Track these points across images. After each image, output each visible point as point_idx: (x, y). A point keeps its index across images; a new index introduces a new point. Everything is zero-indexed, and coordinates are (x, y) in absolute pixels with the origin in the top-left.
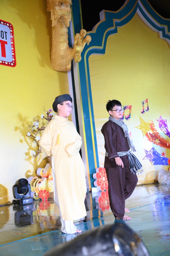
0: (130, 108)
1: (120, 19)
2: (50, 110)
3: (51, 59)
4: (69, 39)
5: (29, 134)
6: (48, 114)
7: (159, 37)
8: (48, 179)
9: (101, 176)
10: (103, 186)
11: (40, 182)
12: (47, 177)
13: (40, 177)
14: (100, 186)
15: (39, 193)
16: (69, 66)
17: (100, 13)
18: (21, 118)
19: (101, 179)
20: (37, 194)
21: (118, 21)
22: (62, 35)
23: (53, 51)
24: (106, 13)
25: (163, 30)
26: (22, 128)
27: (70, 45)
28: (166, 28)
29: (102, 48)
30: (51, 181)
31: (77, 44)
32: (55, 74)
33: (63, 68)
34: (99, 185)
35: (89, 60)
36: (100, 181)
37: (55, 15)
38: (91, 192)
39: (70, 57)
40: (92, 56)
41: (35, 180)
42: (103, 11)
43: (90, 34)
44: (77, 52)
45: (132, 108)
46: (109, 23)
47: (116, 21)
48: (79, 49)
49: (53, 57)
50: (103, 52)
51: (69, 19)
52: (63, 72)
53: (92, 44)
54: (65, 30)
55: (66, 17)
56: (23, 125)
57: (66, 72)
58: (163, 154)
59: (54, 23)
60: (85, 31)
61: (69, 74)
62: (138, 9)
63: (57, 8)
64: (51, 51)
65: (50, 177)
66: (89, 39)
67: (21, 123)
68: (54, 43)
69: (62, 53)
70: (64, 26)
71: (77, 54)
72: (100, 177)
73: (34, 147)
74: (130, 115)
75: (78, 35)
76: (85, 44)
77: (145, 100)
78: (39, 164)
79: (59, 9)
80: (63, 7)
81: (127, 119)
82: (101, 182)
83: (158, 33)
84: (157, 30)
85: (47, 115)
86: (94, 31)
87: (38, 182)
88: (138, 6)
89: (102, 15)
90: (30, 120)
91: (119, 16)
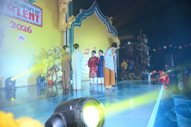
0: (89, 49)
1: (88, 13)
2: (56, 47)
3: (58, 26)
4: (66, 19)
5: (46, 56)
6: (55, 49)
7: (102, 23)
11: (49, 77)
12: (52, 75)
13: (49, 75)
15: (49, 81)
16: (65, 30)
17: (80, 10)
18: (43, 49)
20: (47, 82)
21: (87, 14)
22: (63, 16)
23: (59, 22)
24: (82, 10)
25: (104, 20)
26: (43, 53)
27: (67, 21)
28: (105, 20)
29: (79, 24)
30: (54, 77)
31: (70, 21)
32: (59, 33)
33: (62, 30)
35: (74, 28)
37: (61, 7)
38: (70, 82)
39: (66, 26)
40: (75, 27)
41: (47, 76)
42: (81, 9)
43: (75, 18)
44: (69, 24)
45: (90, 50)
46: (83, 14)
47: (86, 14)
48: (70, 23)
49: (59, 25)
50: (80, 26)
51: (67, 10)
52: (62, 32)
53: (76, 22)
54: (65, 15)
55: (66, 9)
56: (44, 52)
57: (63, 32)
59: (61, 11)
60: (73, 16)
61: (65, 33)
62: (95, 11)
63: (62, 5)
64: (58, 22)
65: (54, 75)
66: (75, 20)
67: (43, 52)
68: (60, 19)
69: (63, 24)
70: (65, 13)
74: (88, 53)
75: (70, 17)
76: (73, 21)
77: (95, 47)
78: (49, 69)
80: (65, 5)
81: (87, 54)
83: (102, 22)
84: (102, 20)
86: (77, 17)
88: (95, 10)
89: (81, 11)
90: (47, 50)
91: (87, 12)
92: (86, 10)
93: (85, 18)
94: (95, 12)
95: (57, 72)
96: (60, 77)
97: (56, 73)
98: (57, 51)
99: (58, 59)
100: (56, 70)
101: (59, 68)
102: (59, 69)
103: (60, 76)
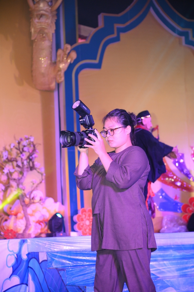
1: (123, 23)
2: (21, 140)
3: (32, 76)
6: (19, 143)
7: (180, 43)
8: (17, 218)
9: (84, 220)
10: (85, 231)
11: (6, 220)
12: (16, 215)
13: (7, 215)
14: (82, 230)
15: (5, 232)
16: (53, 85)
17: (99, 17)
19: (83, 222)
20: (2, 233)
21: (121, 26)
22: (43, 49)
24: (105, 18)
25: (185, 34)
28: (190, 32)
29: (96, 61)
31: (61, 61)
33: (45, 87)
34: (80, 229)
35: (79, 76)
36: (82, 224)
37: (34, 27)
39: (52, 76)
41: (0, 216)
42: (101, 14)
44: (59, 70)
46: (108, 30)
48: (63, 66)
50: (98, 66)
51: (51, 31)
52: (47, 91)
54: (47, 44)
55: (46, 31)
57: (51, 91)
58: (176, 198)
59: (34, 36)
60: (69, 46)
62: (151, 8)
63: (36, 20)
65: (19, 215)
66: (74, 55)
69: (43, 70)
70: (47, 38)
71: (59, 73)
72: (82, 220)
73: (4, 181)
76: (69, 61)
79: (38, 22)
82: (82, 226)
83: (180, 40)
84: (178, 36)
85: (17, 145)
87: (4, 219)
88: (152, 4)
91: (123, 20)
92: (118, 13)
93: (117, 39)
94: (152, 11)
95: (27, 206)
96: (39, 222)
97: (23, 210)
98: (25, 149)
99: (30, 172)
100: (24, 202)
101: (32, 196)
102: (33, 198)
103: (41, 219)
